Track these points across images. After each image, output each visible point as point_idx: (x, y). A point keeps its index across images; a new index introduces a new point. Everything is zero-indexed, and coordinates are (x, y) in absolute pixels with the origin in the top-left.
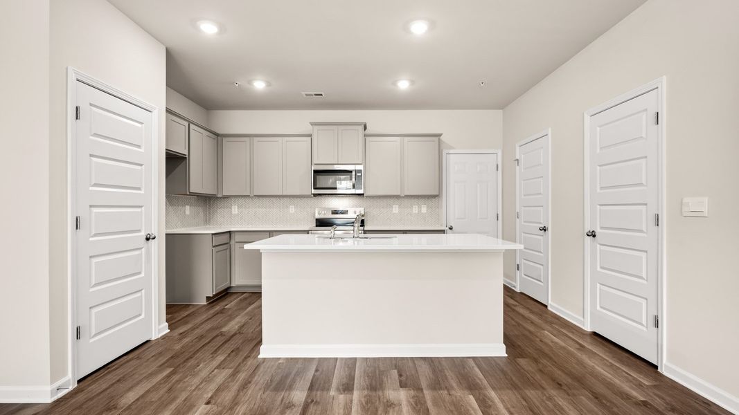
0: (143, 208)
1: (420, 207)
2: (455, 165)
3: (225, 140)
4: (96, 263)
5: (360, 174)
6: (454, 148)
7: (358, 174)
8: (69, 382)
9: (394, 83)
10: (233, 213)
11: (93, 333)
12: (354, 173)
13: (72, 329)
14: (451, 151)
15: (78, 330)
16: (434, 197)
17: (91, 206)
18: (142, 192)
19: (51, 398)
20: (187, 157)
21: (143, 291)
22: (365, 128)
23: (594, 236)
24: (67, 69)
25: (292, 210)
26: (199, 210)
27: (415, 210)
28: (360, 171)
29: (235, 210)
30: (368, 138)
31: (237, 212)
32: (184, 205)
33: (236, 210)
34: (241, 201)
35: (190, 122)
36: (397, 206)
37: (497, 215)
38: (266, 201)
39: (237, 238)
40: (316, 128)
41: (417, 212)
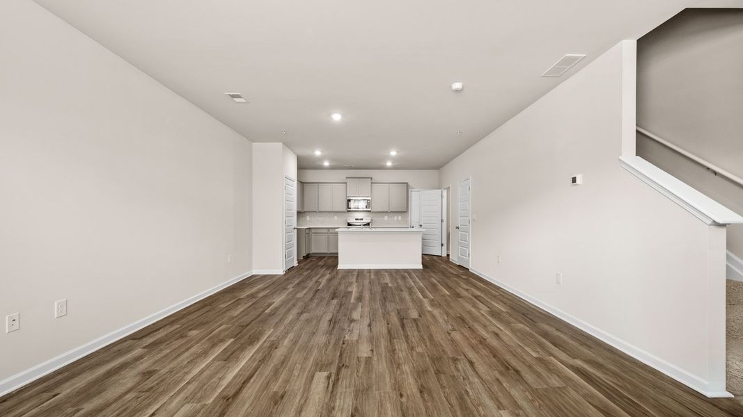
1: (398, 217)
2: (414, 196)
3: (305, 185)
5: (369, 201)
6: (414, 188)
11: (287, 258)
14: (413, 190)
16: (404, 212)
21: (293, 247)
22: (372, 179)
25: (336, 218)
27: (396, 218)
29: (308, 218)
30: (373, 185)
34: (311, 214)
38: (323, 214)
39: (313, 231)
40: (349, 179)
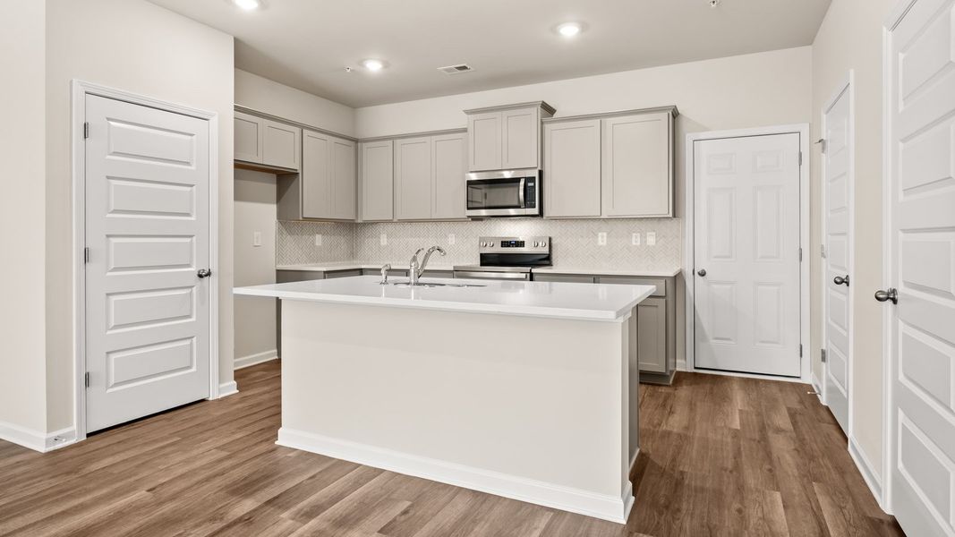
0: (194, 238)
1: (643, 237)
3: (365, 145)
4: (115, 301)
5: (532, 184)
6: (706, 129)
7: (530, 184)
8: (73, 433)
9: (554, 30)
10: (382, 244)
11: (112, 381)
12: (522, 183)
13: (78, 375)
14: (702, 135)
15: (87, 376)
17: (108, 236)
18: (193, 218)
19: (47, 447)
20: (300, 171)
21: (194, 339)
23: (895, 301)
24: (71, 82)
25: (452, 239)
26: (340, 241)
27: (636, 240)
28: (533, 179)
31: (386, 243)
32: (314, 233)
33: (386, 239)
34: (390, 227)
35: (303, 127)
36: (605, 234)
37: (801, 249)
40: (471, 118)
41: (639, 244)
